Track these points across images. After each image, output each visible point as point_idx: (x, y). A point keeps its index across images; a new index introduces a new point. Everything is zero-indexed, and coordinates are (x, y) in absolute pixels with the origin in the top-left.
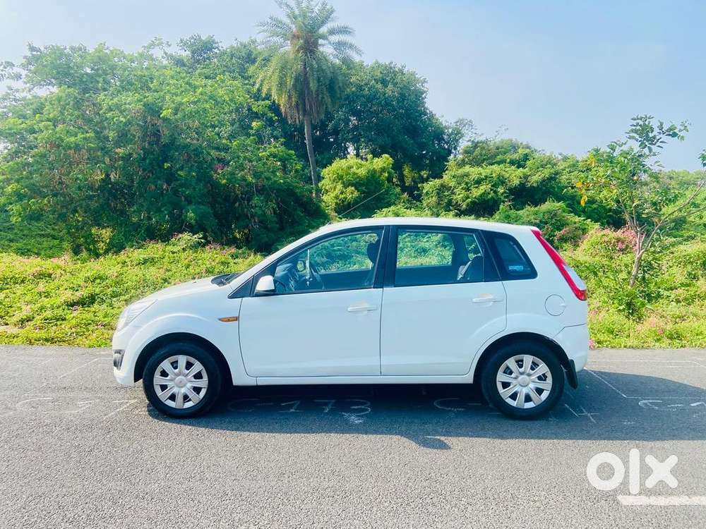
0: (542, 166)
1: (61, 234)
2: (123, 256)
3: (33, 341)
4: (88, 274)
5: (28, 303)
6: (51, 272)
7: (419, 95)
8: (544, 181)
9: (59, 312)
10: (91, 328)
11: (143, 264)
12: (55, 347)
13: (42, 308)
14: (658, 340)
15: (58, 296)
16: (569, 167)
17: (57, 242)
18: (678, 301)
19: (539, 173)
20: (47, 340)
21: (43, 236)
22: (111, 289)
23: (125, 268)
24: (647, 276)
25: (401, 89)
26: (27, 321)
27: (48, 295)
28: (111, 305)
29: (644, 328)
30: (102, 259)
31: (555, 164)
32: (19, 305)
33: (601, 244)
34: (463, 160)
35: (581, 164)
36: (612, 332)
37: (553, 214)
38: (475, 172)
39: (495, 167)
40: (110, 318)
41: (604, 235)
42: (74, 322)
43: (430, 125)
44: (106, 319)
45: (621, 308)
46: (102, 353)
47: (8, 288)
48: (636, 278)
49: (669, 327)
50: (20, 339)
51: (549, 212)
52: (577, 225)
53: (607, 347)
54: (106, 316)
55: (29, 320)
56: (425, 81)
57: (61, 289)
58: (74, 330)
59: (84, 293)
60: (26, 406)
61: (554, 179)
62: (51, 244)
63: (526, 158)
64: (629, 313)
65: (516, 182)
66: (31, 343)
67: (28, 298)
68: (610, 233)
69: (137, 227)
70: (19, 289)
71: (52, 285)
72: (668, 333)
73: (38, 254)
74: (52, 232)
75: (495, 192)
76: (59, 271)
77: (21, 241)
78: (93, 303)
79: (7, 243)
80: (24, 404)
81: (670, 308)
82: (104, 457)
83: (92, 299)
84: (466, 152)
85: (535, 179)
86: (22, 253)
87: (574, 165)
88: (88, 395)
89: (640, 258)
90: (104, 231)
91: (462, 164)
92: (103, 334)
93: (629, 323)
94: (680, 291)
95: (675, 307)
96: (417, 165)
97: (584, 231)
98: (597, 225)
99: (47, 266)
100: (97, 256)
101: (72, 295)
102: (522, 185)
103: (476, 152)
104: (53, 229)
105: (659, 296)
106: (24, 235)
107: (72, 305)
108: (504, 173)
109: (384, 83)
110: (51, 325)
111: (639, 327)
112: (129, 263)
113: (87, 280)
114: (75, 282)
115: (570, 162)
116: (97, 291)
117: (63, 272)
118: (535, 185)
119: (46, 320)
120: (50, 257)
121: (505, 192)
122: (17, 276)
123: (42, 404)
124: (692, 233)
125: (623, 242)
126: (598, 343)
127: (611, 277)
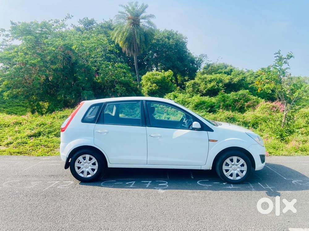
0: (238, 74)
1: (26, 105)
2: (53, 115)
3: (12, 153)
4: (38, 123)
5: (10, 136)
6: (21, 122)
7: (184, 44)
8: (239, 81)
9: (25, 140)
10: (39, 147)
11: (62, 118)
12: (22, 156)
13: (17, 138)
14: (296, 152)
15: (24, 132)
16: (250, 75)
17: (24, 108)
18: (302, 134)
19: (237, 78)
20: (18, 153)
21: (19, 106)
22: (48, 129)
23: (54, 120)
24: (289, 123)
25: (176, 41)
26: (10, 144)
27: (19, 132)
28: (48, 137)
29: (289, 146)
30: (44, 116)
31: (244, 74)
32: (6, 137)
33: (266, 108)
34: (204, 72)
35: (255, 74)
36: (275, 148)
37: (244, 96)
38: (209, 77)
39: (218, 75)
40: (47, 143)
41: (267, 104)
42: (31, 144)
43: (188, 57)
44: (45, 143)
45: (278, 137)
46: (43, 159)
47: (2, 129)
48: (284, 124)
49: (301, 146)
50: (6, 152)
51: (242, 94)
52: (254, 100)
53: (274, 155)
54: (46, 141)
55: (11, 143)
56: (186, 38)
57: (25, 129)
58: (31, 148)
59: (36, 131)
60: (7, 185)
61: (244, 80)
62: (22, 109)
63: (231, 71)
64: (281, 139)
65: (227, 81)
66: (11, 154)
67: (11, 133)
68: (269, 103)
69: (60, 101)
70: (7, 130)
71: (22, 128)
72: (300, 148)
73: (16, 114)
74: (23, 104)
75: (218, 86)
76: (25, 121)
77: (9, 108)
78: (40, 136)
79: (2, 109)
80: (6, 184)
81: (299, 137)
82: (43, 210)
83: (39, 134)
84: (205, 68)
85: (236, 80)
86: (9, 113)
87: (252, 74)
88: (36, 179)
89: (286, 115)
90: (46, 103)
91: (203, 73)
92: (44, 150)
93: (282, 144)
94: (303, 129)
95: (301, 137)
96: (183, 74)
97: (258, 103)
98: (263, 100)
99: (20, 119)
100: (42, 114)
101: (30, 132)
102: (230, 82)
103: (209, 69)
104: (23, 103)
105: (294, 131)
106: (10, 105)
107: (30, 136)
108: (222, 77)
109: (169, 38)
110: (20, 146)
111: (287, 146)
112: (56, 118)
113: (37, 125)
114: (32, 126)
115: (250, 73)
116: (42, 130)
117: (27, 122)
118: (236, 83)
119: (18, 143)
120: (21, 115)
121: (222, 86)
122: (6, 124)
123: (15, 183)
124: (305, 103)
125: (275, 108)
126: (270, 153)
127: (273, 123)
